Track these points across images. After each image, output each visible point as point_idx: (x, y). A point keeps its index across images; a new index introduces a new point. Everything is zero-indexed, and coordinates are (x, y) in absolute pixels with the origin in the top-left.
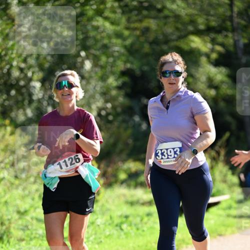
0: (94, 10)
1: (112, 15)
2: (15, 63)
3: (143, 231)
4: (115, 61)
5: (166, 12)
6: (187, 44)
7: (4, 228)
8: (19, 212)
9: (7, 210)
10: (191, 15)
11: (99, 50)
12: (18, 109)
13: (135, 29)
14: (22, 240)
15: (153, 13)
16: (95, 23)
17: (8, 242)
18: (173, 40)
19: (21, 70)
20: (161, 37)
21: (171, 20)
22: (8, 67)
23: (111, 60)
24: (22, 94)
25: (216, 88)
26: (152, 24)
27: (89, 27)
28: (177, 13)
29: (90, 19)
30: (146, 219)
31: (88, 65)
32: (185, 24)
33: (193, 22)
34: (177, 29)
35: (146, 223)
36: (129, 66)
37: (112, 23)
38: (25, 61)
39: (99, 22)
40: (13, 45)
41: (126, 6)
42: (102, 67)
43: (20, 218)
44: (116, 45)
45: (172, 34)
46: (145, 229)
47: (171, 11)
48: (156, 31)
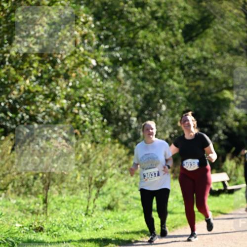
0: (168, 75)
1: (178, 79)
2: (121, 107)
4: (179, 105)
5: (210, 77)
6: (222, 95)
7: (114, 203)
8: (123, 193)
9: (117, 192)
10: (224, 78)
11: (170, 99)
12: (123, 133)
13: (191, 87)
14: (124, 210)
15: (202, 77)
16: (168, 83)
17: (117, 211)
18: (214, 93)
19: (125, 110)
20: (207, 91)
21: (213, 81)
22: (117, 109)
23: (177, 104)
24: (125, 125)
25: (239, 121)
26: (201, 83)
27: (165, 86)
28: (217, 77)
29: (165, 81)
31: (164, 108)
32: (221, 84)
33: (225, 82)
34: (216, 86)
37: (179, 83)
38: (127, 105)
39: (170, 82)
40: (120, 96)
41: (187, 72)
42: (172, 109)
43: (124, 197)
44: (180, 96)
45: (214, 89)
47: (213, 76)
48: (204, 87)
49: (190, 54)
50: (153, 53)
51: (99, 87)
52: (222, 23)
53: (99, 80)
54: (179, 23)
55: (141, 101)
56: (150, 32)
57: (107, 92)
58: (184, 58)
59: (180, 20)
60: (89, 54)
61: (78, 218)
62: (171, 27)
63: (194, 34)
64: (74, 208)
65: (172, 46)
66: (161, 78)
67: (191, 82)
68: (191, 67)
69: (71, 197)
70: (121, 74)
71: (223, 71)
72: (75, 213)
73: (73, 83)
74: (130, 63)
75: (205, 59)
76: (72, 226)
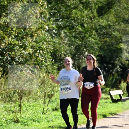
0: (89, 35)
1: (94, 37)
2: (62, 53)
3: (104, 108)
4: (95, 52)
5: (112, 35)
6: (120, 46)
7: (59, 106)
10: (120, 37)
11: (90, 48)
13: (102, 41)
15: (108, 36)
18: (115, 45)
19: (65, 55)
20: (110, 44)
21: (114, 38)
22: (60, 54)
23: (94, 51)
26: (108, 39)
27: (87, 41)
28: (116, 36)
29: (87, 38)
30: (105, 104)
31: (86, 53)
32: (118, 40)
33: (121, 39)
34: (116, 41)
35: (105, 105)
36: (100, 53)
37: (94, 39)
38: (66, 52)
39: (90, 39)
40: (62, 47)
41: (99, 33)
45: (114, 43)
46: (105, 107)
47: (114, 35)
48: (109, 42)
49: (101, 23)
50: (80, 23)
51: (50, 41)
52: (119, 6)
53: (50, 38)
54: (95, 6)
55: (74, 49)
56: (79, 11)
57: (55, 44)
58: (98, 26)
59: (96, 4)
60: (45, 23)
61: (38, 115)
62: (90, 8)
63: (103, 12)
64: (36, 109)
65: (91, 19)
66: (85, 36)
67: (102, 39)
68: (102, 30)
69: (34, 103)
70: (63, 35)
71: (119, 33)
72: (37, 112)
73: (35, 39)
74: (68, 28)
75: (110, 26)
76: (35, 120)
